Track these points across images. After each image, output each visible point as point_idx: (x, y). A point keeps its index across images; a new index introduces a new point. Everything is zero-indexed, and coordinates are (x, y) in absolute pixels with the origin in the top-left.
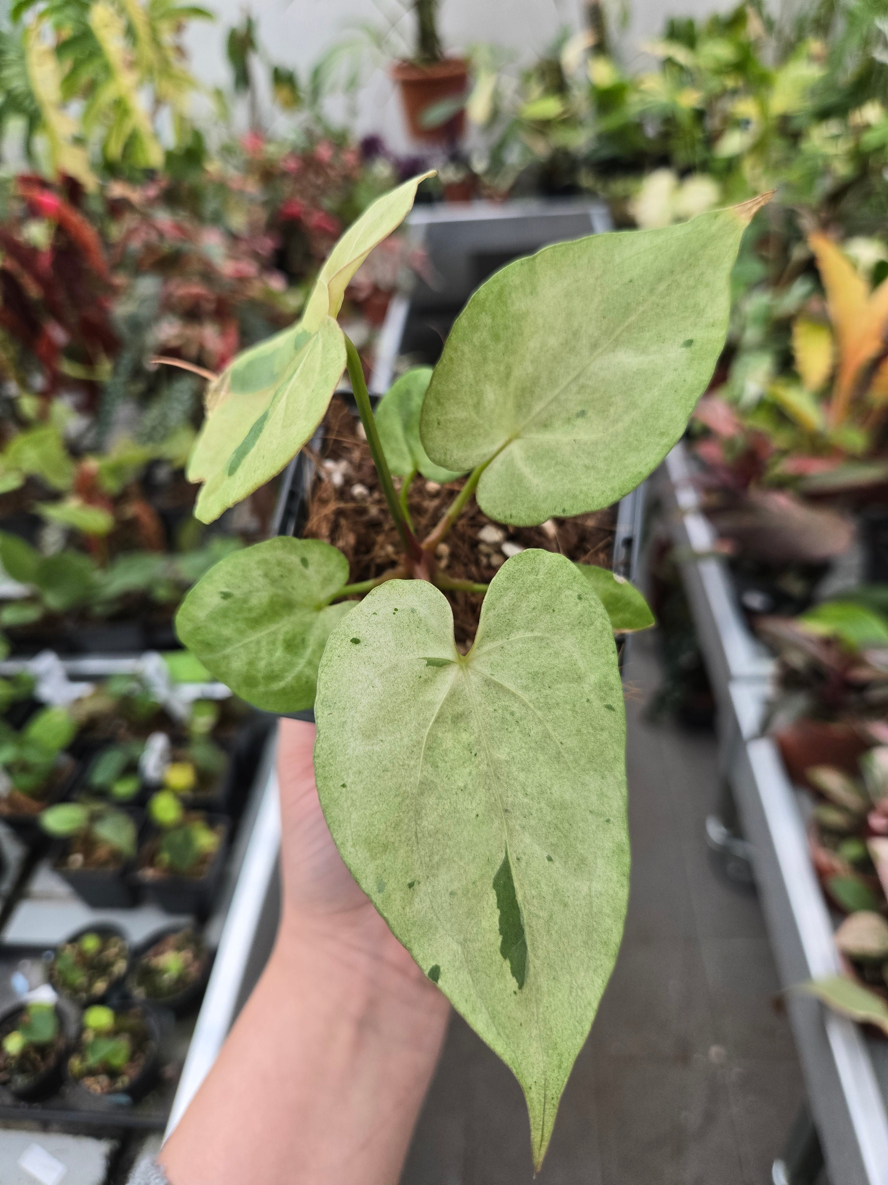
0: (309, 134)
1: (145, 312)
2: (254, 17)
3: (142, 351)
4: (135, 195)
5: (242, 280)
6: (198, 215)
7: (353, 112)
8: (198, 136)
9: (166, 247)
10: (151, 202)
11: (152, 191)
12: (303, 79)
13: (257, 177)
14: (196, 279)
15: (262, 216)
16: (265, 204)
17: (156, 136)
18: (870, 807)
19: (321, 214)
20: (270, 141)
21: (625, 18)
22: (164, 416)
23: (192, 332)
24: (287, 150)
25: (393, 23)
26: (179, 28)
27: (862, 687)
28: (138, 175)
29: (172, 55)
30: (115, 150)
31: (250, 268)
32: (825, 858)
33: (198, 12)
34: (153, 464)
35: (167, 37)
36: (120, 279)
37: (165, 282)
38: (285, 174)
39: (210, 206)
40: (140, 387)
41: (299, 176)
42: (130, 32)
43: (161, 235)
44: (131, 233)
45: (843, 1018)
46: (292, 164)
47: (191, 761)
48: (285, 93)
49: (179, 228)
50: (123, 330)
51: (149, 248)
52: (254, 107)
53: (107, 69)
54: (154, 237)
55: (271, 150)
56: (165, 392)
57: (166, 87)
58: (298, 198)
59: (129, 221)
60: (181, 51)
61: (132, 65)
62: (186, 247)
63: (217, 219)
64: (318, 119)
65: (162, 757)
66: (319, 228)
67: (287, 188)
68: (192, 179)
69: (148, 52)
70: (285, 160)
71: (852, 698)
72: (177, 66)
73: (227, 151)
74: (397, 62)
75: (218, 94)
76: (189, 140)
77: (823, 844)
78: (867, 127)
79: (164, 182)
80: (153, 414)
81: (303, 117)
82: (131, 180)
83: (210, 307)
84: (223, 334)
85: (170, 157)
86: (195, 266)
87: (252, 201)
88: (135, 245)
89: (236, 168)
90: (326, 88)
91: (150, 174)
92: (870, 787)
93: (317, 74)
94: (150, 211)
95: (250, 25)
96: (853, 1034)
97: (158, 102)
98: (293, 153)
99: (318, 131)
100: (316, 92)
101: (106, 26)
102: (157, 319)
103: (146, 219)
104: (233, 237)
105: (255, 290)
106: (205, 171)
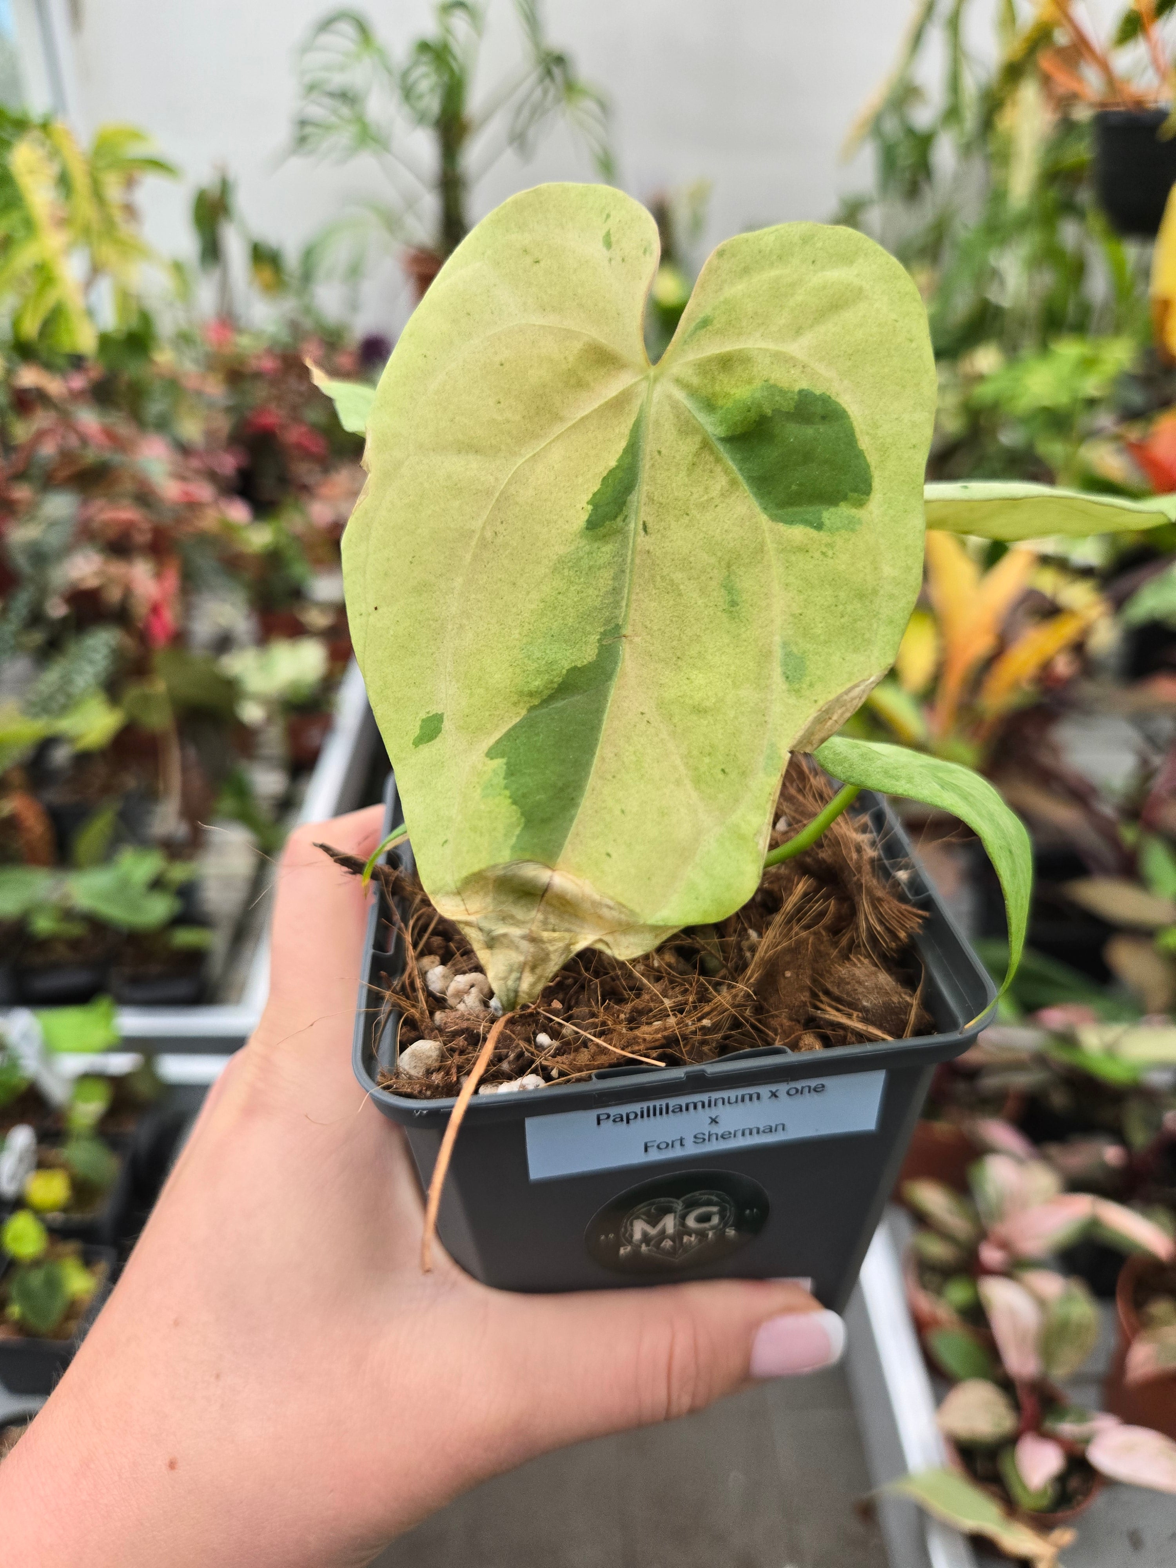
0: (294, 327)
1: (54, 539)
2: (231, 177)
3: (43, 592)
4: (54, 386)
5: (193, 506)
6: (137, 417)
7: (354, 305)
8: (145, 318)
9: (91, 456)
10: (76, 396)
11: (78, 382)
12: (292, 259)
13: (220, 377)
14: (126, 502)
15: (224, 425)
16: (229, 410)
17: (90, 313)
18: (982, 1235)
19: (303, 429)
20: (239, 331)
21: (697, 224)
22: (66, 680)
23: (117, 569)
24: (263, 345)
25: (411, 203)
26: (130, 183)
27: (972, 1073)
28: (61, 362)
29: (118, 216)
30: (31, 328)
31: (204, 492)
32: (926, 1303)
33: (157, 165)
34: (47, 744)
35: (113, 191)
36: (22, 492)
37: (85, 503)
38: (257, 375)
39: (155, 408)
40: (37, 637)
41: (275, 380)
42: (64, 181)
43: (84, 440)
44: (40, 435)
45: (948, 1529)
46: (268, 364)
47: (64, 1166)
48: (267, 274)
49: (110, 434)
50: (21, 562)
51: (66, 456)
52: (224, 288)
53: (29, 225)
54: (73, 441)
55: (244, 342)
56: (73, 648)
57: (108, 252)
58: (273, 406)
59: (42, 419)
60: (130, 211)
61: (63, 222)
62: (117, 458)
63: (163, 425)
64: (308, 310)
65: (21, 1160)
66: (299, 446)
67: (260, 393)
68: (132, 370)
69: (85, 208)
70: (258, 357)
71: (961, 1087)
72: (125, 229)
73: (184, 339)
74: (412, 252)
75: (178, 268)
76: (134, 323)
77: (924, 1285)
78: (980, 378)
79: (96, 371)
80: (52, 676)
81: (288, 305)
82: (48, 366)
83: (142, 538)
84: (159, 576)
85: (105, 341)
86: (128, 486)
87: (211, 406)
88: (48, 450)
89: (196, 361)
90: (321, 272)
91: (77, 361)
92: (981, 1207)
93: (309, 255)
94: (72, 408)
95: (225, 187)
96: (962, 1551)
97: (96, 270)
98: (270, 351)
99: (308, 323)
100: (307, 276)
101: (31, 172)
102: (67, 550)
103: (66, 421)
104: (184, 449)
105: (209, 521)
106: (151, 361)
